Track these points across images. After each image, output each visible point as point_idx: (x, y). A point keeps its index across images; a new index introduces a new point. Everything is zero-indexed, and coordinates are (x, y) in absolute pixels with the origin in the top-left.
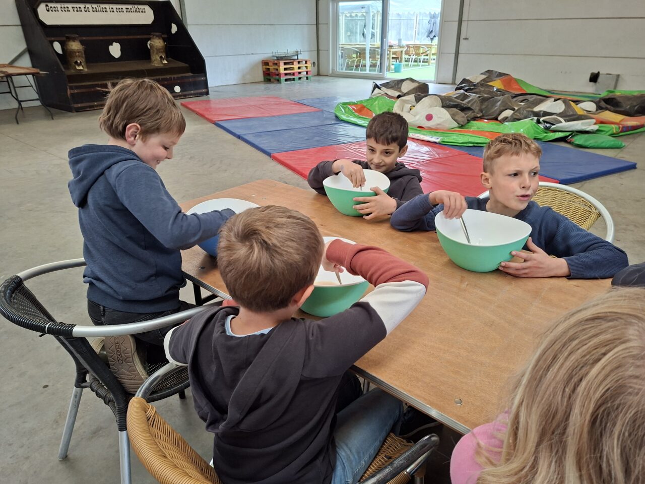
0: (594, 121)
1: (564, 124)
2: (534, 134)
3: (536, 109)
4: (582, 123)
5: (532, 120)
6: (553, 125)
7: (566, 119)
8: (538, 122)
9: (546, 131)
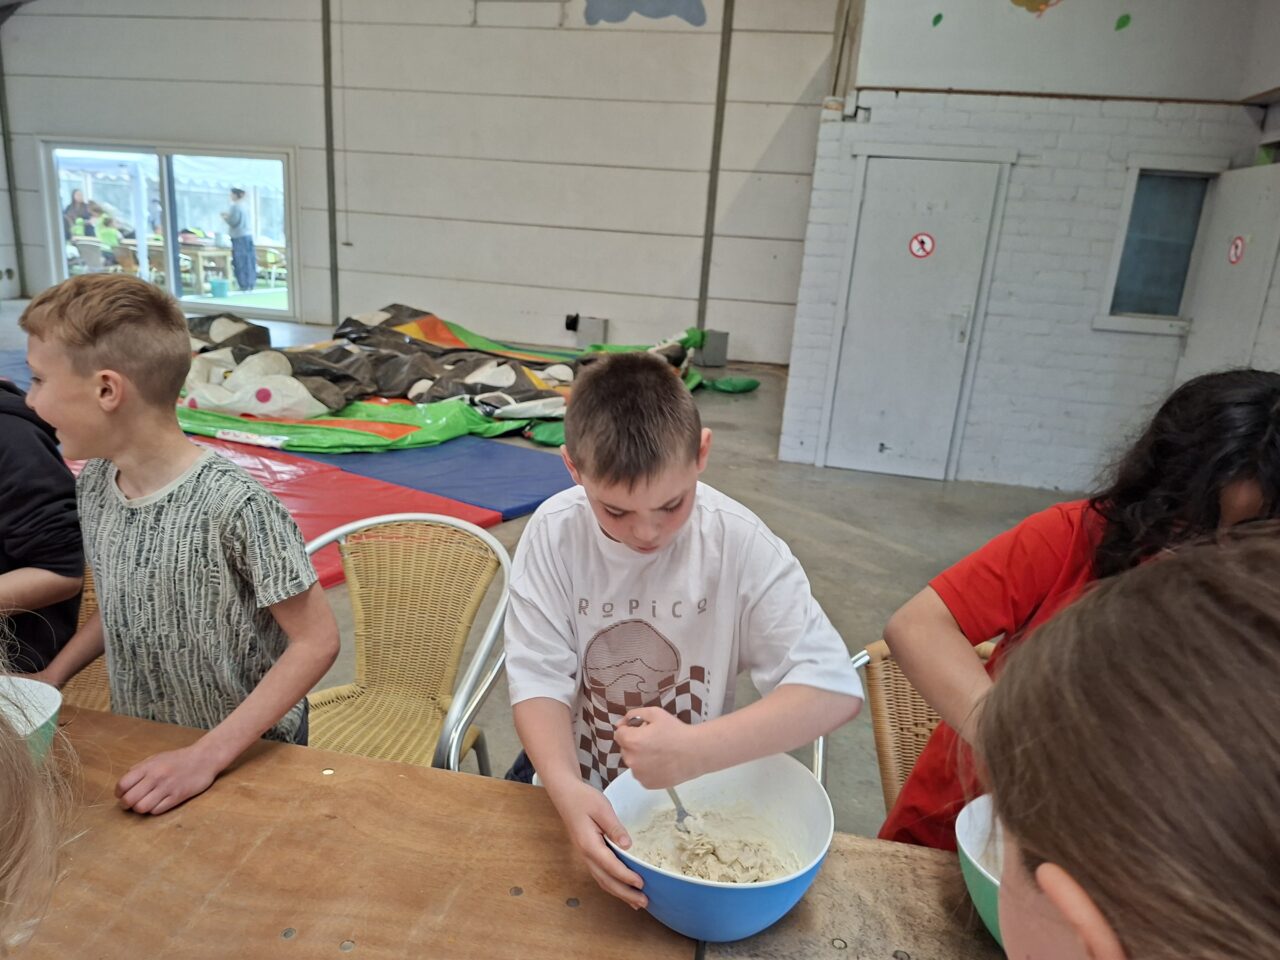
0: (562, 400)
1: (514, 407)
3: (470, 380)
5: (462, 399)
6: (497, 408)
7: (517, 397)
8: (473, 403)
9: (488, 419)
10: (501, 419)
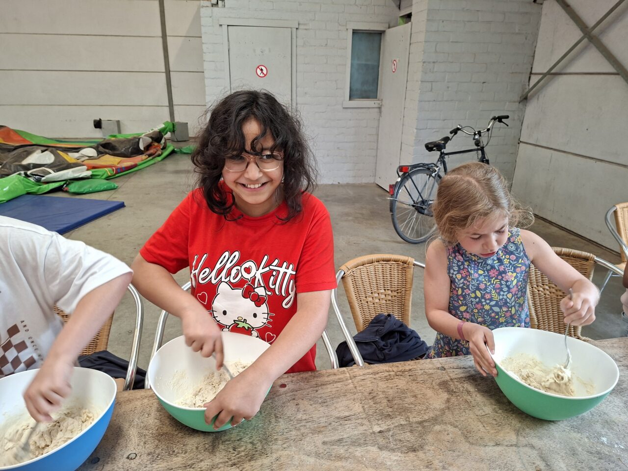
0: (85, 167)
1: (53, 175)
2: (25, 188)
3: (25, 162)
4: (73, 171)
5: (20, 174)
6: (43, 177)
7: (55, 169)
8: (27, 176)
9: (37, 183)
10: (47, 183)
